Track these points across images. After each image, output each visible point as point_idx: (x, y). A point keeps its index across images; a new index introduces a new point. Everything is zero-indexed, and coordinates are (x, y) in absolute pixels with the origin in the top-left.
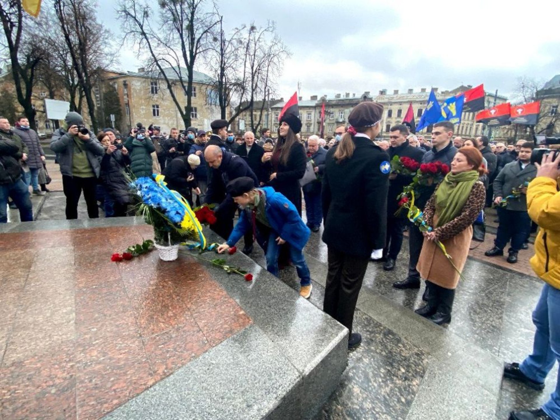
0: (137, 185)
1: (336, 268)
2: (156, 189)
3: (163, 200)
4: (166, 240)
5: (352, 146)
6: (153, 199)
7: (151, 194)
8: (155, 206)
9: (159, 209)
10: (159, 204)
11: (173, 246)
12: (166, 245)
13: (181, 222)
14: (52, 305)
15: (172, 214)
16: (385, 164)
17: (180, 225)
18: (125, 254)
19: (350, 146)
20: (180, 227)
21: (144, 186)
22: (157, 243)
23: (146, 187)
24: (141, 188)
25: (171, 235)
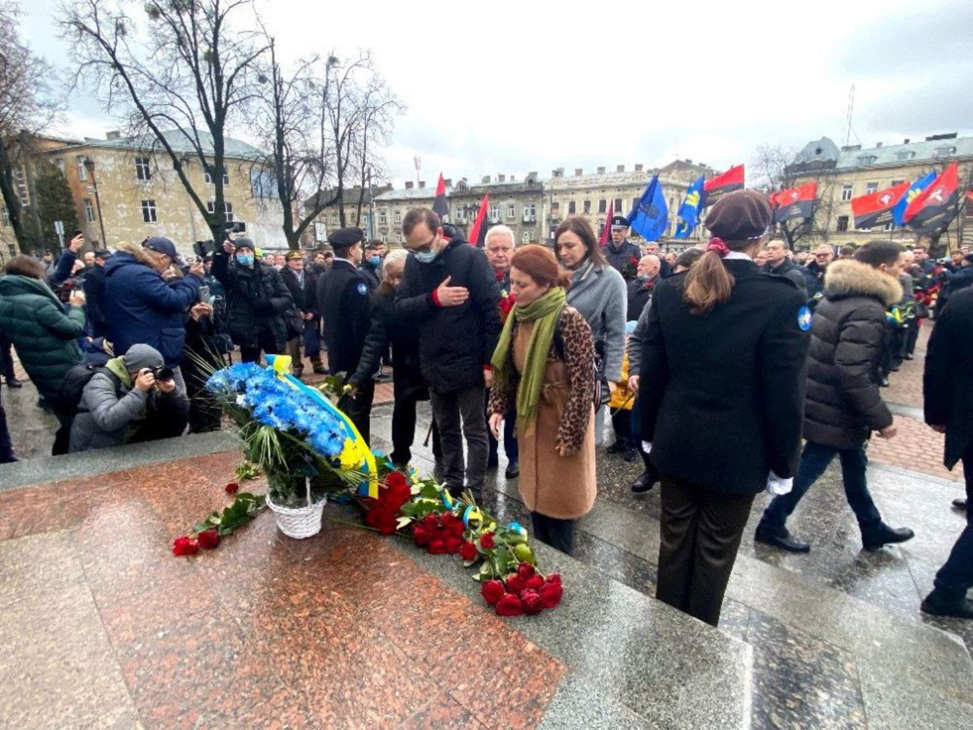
0: (230, 382)
1: (684, 519)
2: (279, 387)
3: (299, 412)
4: (301, 493)
5: (727, 279)
6: (280, 410)
7: (271, 401)
8: (283, 427)
9: (293, 431)
10: (292, 422)
11: (315, 505)
12: (301, 504)
13: (340, 454)
14: (71, 709)
15: (323, 438)
16: (804, 314)
17: (338, 461)
18: (202, 537)
19: (723, 280)
20: (337, 464)
21: (251, 383)
22: (277, 503)
23: (257, 387)
24: (242, 389)
25: (311, 482)
